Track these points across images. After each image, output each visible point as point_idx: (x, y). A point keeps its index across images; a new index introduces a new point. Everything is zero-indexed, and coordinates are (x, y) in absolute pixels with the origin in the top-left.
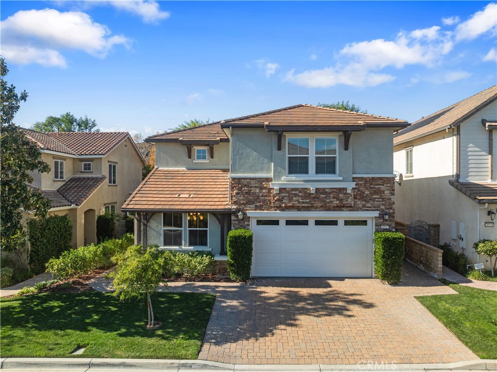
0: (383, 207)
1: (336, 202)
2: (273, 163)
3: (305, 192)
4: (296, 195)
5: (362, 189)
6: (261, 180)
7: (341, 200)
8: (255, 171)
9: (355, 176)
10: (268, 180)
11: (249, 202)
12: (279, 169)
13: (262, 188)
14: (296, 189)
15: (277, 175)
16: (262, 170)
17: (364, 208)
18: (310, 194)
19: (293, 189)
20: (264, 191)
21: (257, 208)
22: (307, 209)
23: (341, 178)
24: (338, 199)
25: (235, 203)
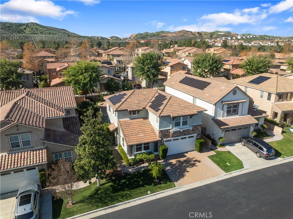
0: (198, 132)
1: (187, 133)
2: (171, 125)
3: (180, 132)
4: (177, 133)
5: (194, 128)
6: (168, 130)
7: (189, 132)
8: (166, 128)
9: (192, 125)
10: (170, 130)
11: (164, 137)
12: (173, 126)
13: (168, 132)
14: (177, 131)
15: (172, 128)
16: (168, 127)
17: (194, 133)
18: (181, 132)
19: (176, 131)
20: (168, 133)
21: (166, 138)
22: (180, 136)
23: (189, 126)
24: (188, 132)
25: (160, 138)
